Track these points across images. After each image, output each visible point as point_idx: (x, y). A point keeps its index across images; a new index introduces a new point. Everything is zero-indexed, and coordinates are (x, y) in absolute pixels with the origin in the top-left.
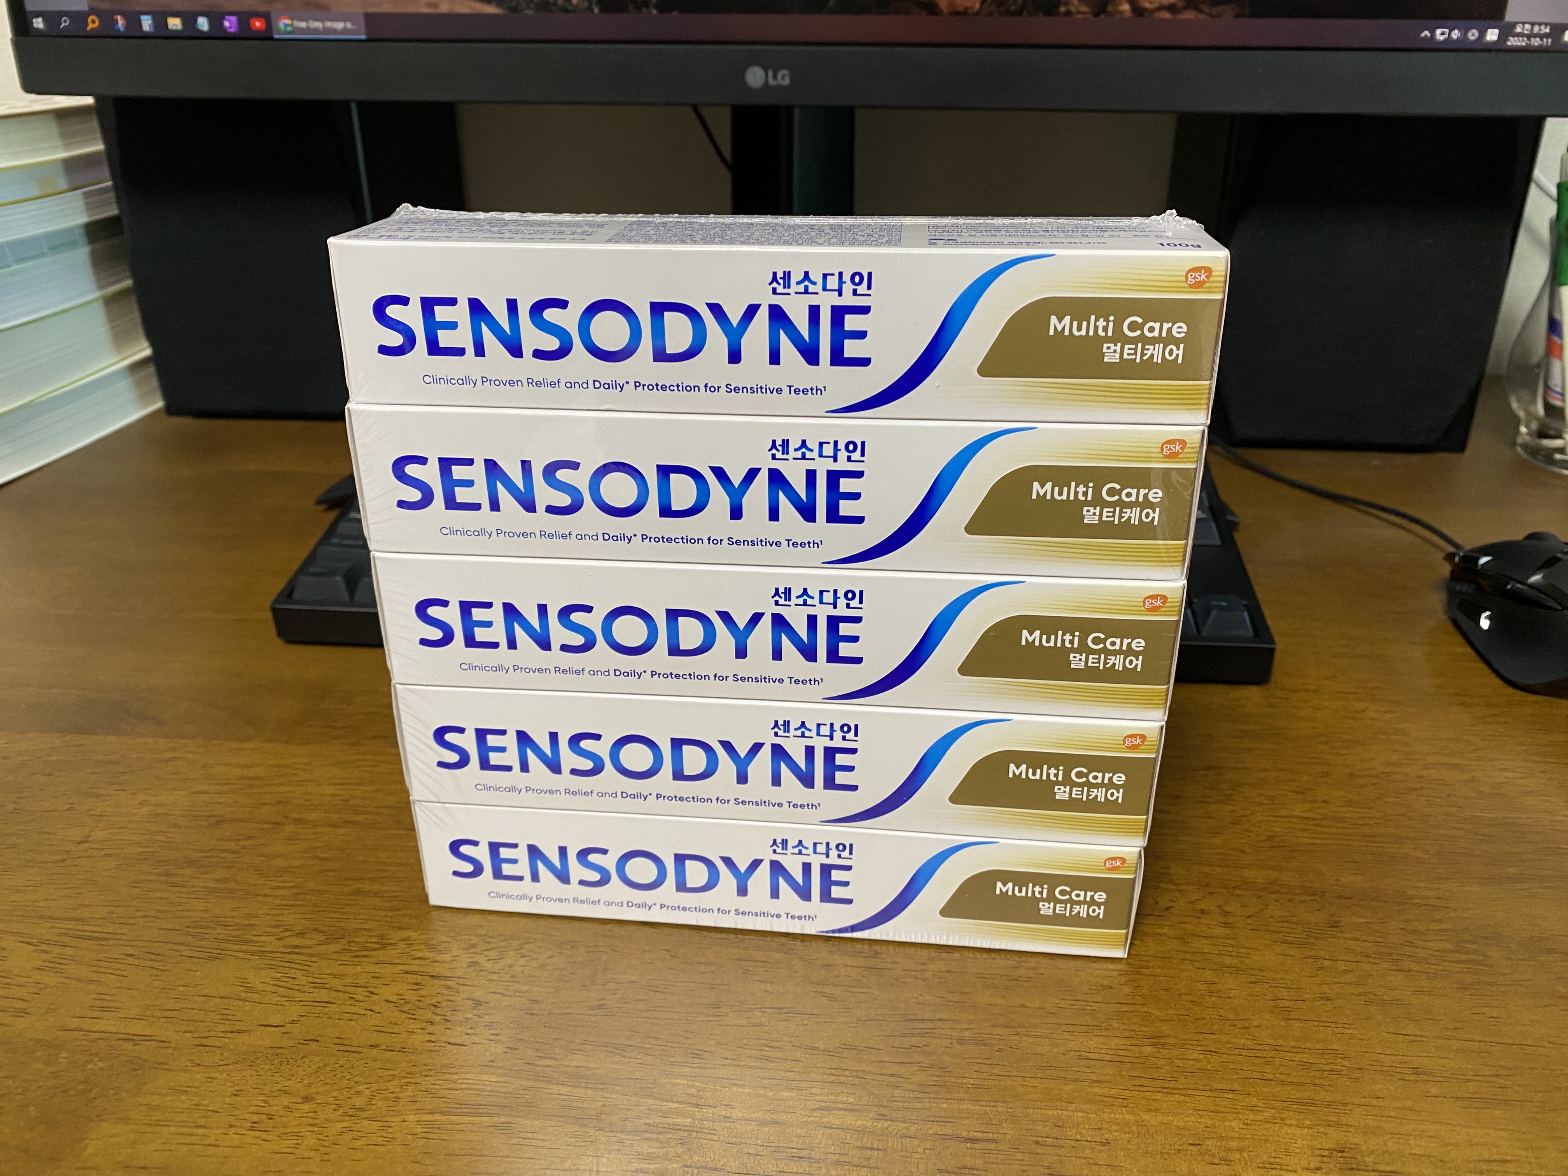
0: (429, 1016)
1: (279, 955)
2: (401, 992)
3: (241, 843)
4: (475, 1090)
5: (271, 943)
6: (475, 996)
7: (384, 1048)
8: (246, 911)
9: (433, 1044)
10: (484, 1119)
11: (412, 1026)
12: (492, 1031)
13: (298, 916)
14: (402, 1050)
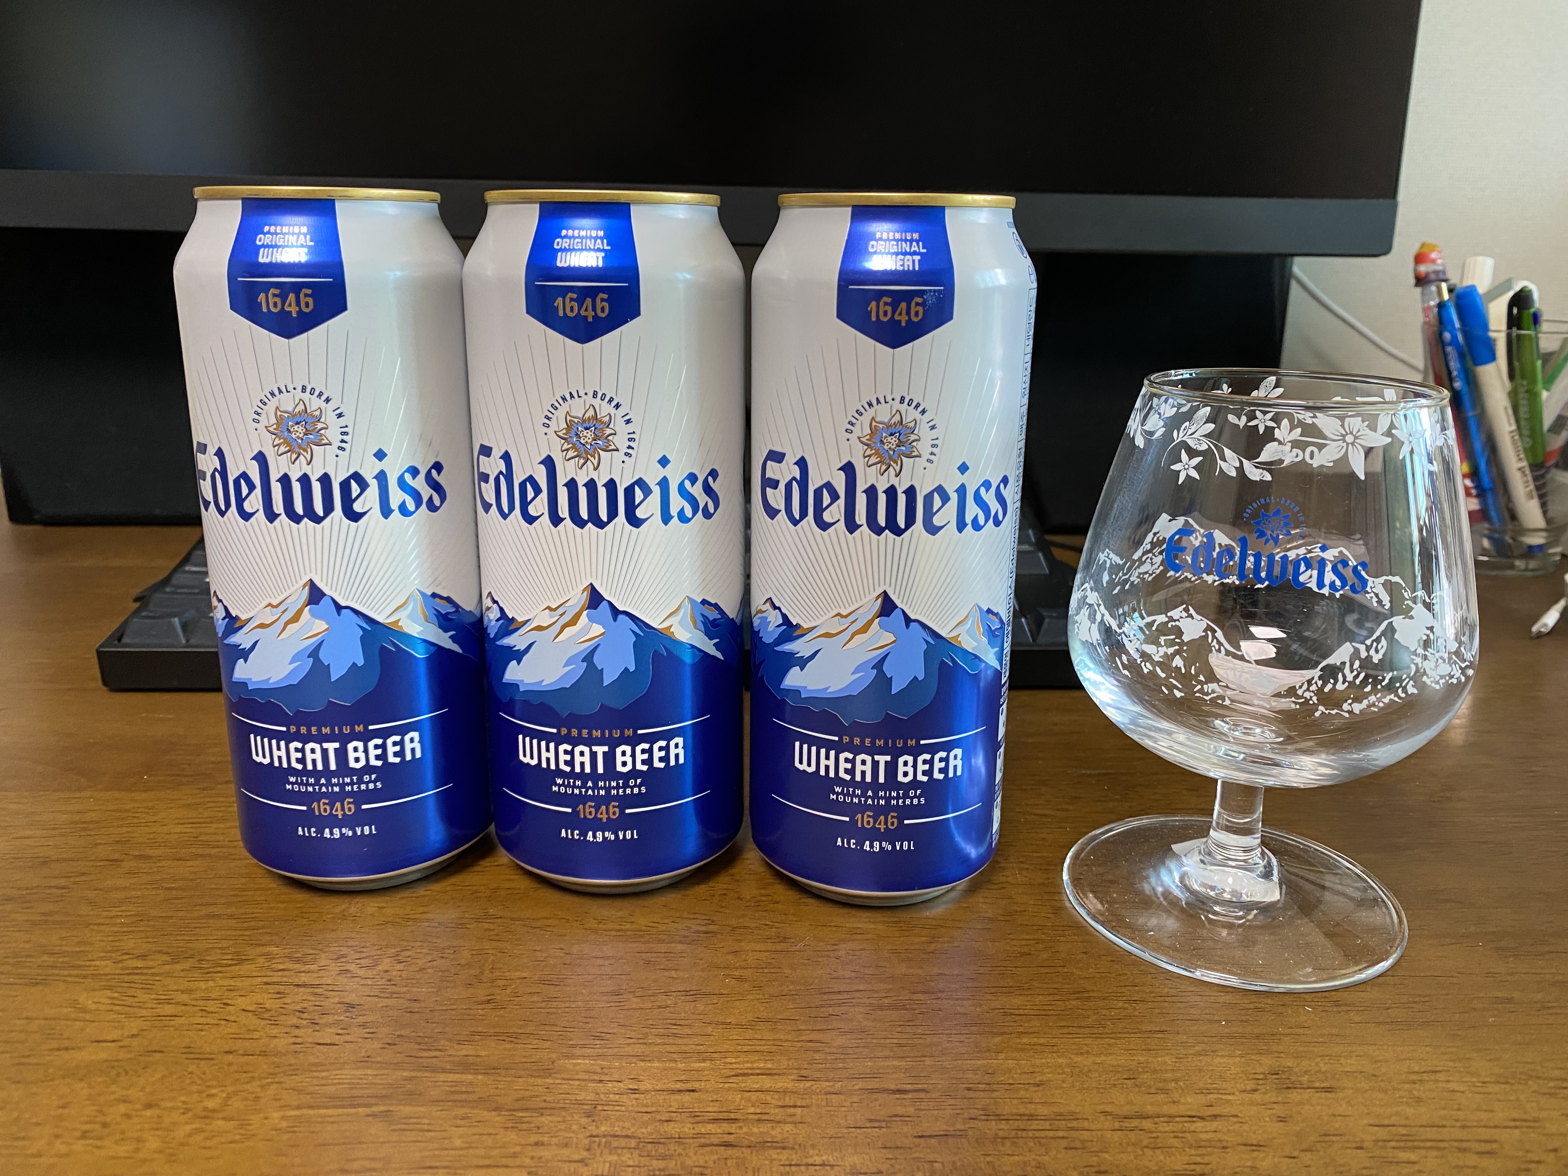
0: (295, 1021)
1: (116, 977)
2: (262, 1001)
3: (72, 879)
4: (349, 1084)
5: (107, 966)
6: (347, 1000)
7: (241, 1052)
8: (76, 939)
9: (299, 1046)
10: (361, 1110)
11: (274, 1031)
12: (367, 1030)
13: (139, 941)
14: (263, 1054)
